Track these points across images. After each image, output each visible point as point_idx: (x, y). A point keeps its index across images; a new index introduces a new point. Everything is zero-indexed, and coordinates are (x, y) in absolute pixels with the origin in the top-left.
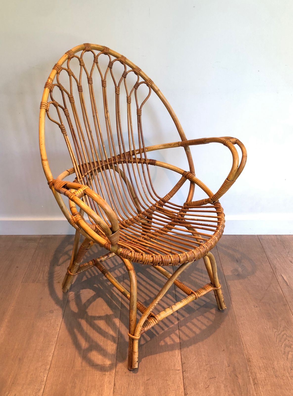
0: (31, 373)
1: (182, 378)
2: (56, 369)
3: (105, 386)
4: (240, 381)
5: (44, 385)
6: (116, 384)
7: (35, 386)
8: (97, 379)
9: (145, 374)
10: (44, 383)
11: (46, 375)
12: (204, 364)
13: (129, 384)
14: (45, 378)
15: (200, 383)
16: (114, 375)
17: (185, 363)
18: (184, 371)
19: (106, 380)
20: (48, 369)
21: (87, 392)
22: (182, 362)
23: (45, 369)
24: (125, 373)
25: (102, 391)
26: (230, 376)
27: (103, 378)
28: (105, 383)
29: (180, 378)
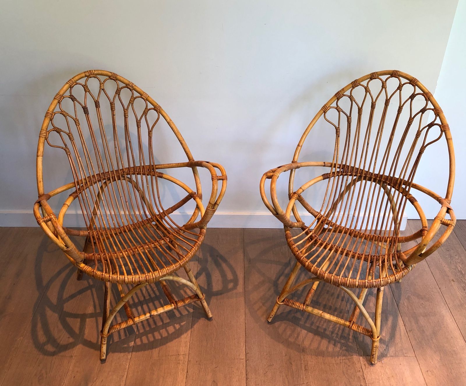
0: (115, 362)
1: (245, 365)
2: (136, 359)
3: (180, 373)
4: (294, 367)
5: (127, 372)
6: (188, 371)
7: (119, 373)
8: (173, 367)
9: (214, 363)
10: (127, 370)
11: (128, 364)
12: (265, 354)
13: (199, 371)
14: (127, 366)
15: (260, 370)
16: (187, 364)
17: (248, 353)
18: (247, 360)
19: (180, 368)
20: (130, 358)
21: (163, 377)
22: (246, 352)
23: (127, 359)
24: (197, 362)
25: (176, 377)
26: (286, 364)
27: (178, 366)
28: (179, 370)
29: (244, 366)
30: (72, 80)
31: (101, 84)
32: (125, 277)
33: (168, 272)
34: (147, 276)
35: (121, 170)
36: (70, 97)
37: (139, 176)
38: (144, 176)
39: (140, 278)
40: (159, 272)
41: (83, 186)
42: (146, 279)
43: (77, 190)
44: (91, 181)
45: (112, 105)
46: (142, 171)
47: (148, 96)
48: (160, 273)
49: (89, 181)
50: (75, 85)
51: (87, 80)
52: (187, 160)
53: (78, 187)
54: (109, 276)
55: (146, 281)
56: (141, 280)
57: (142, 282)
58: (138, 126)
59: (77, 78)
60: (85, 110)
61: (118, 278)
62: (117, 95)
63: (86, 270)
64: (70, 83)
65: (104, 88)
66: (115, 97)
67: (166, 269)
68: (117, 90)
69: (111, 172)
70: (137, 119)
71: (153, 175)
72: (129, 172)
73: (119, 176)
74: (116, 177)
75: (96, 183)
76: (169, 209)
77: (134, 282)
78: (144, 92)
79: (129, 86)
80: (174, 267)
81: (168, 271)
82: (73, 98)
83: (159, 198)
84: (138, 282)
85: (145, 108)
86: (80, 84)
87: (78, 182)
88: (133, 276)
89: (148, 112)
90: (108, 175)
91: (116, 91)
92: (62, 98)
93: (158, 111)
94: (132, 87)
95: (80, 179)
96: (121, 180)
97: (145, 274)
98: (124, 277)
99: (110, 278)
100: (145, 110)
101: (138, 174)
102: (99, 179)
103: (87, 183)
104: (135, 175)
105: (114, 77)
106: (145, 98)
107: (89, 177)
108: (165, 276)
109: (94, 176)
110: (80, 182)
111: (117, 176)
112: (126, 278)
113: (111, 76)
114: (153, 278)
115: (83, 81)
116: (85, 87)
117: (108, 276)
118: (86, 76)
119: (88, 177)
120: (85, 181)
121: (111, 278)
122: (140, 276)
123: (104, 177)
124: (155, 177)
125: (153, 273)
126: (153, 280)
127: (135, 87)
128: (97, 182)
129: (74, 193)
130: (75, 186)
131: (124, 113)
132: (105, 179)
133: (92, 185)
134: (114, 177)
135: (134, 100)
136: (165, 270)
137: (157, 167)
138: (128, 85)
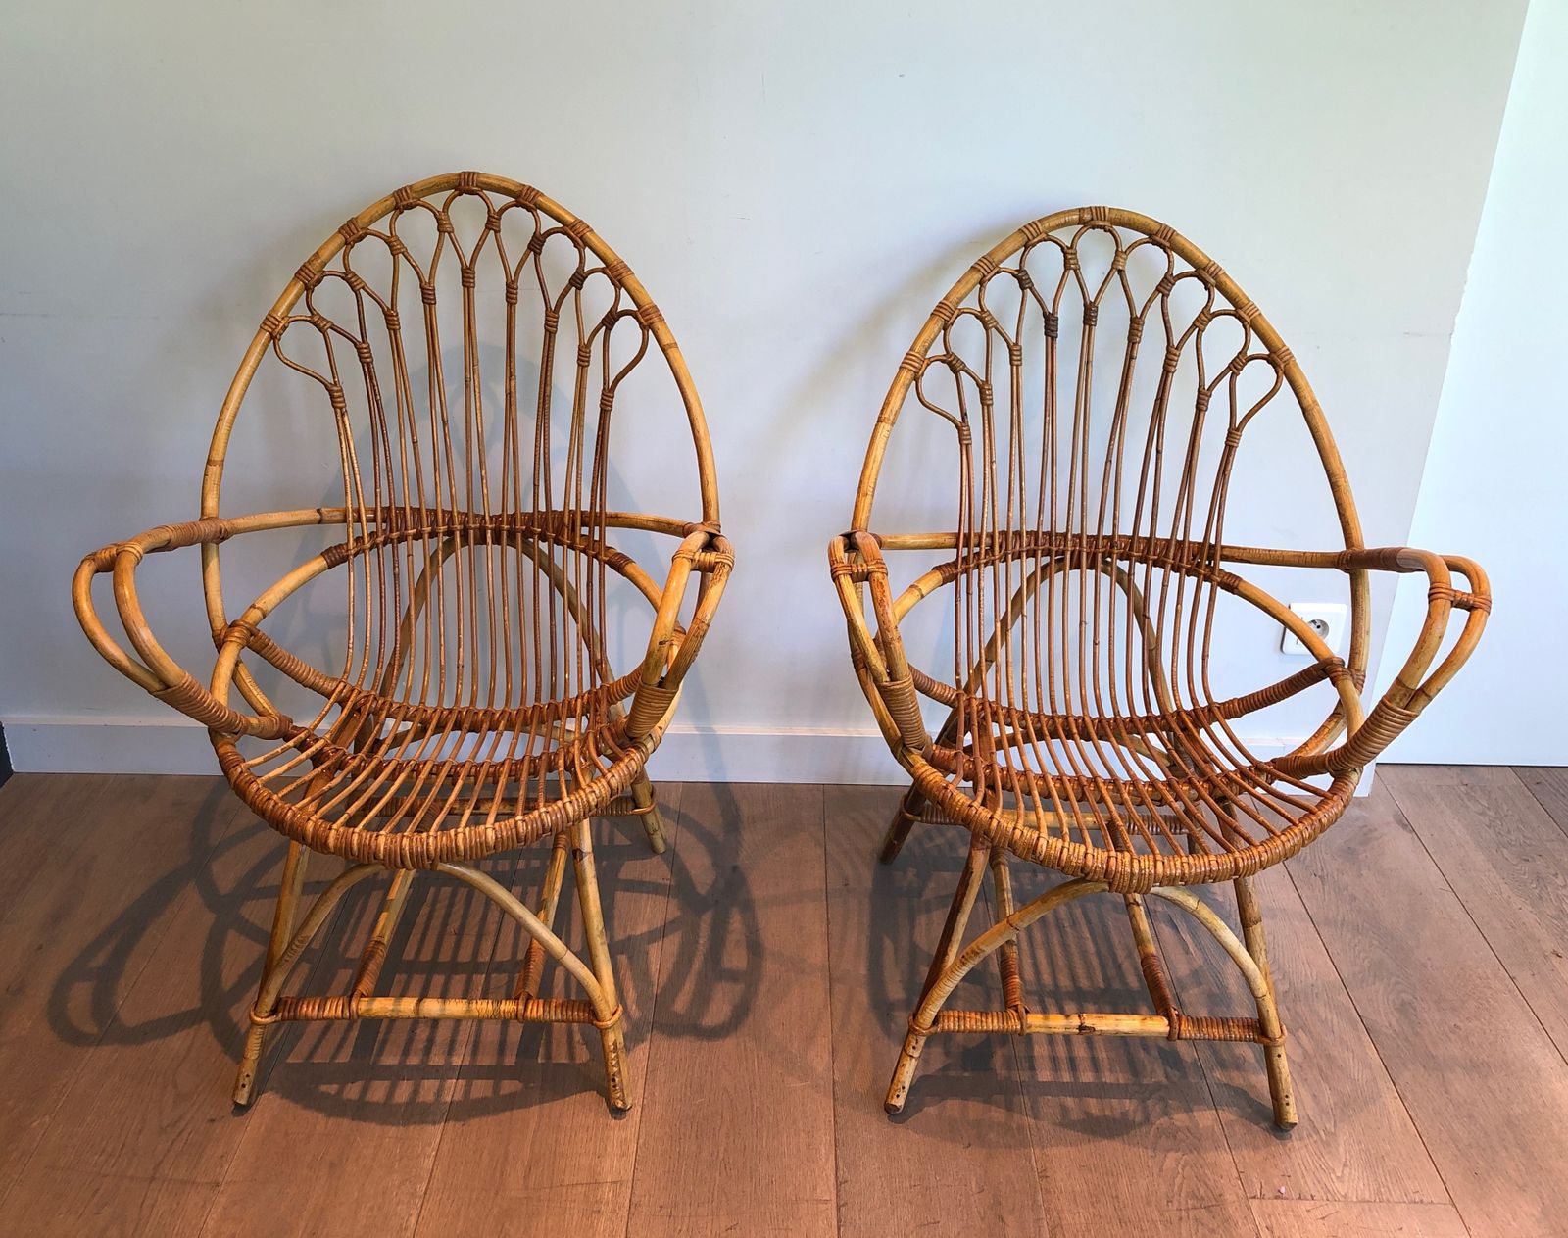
30: (1039, 225)
31: (1120, 254)
32: (1038, 839)
33: (1186, 872)
34: (1113, 860)
35: (1105, 537)
36: (1016, 273)
37: (1158, 573)
38: (1174, 577)
39: (1089, 856)
40: (1156, 861)
41: (978, 554)
42: (1108, 866)
43: (960, 559)
44: (1007, 549)
45: (1136, 324)
46: (1171, 554)
47: (1260, 314)
48: (1160, 864)
49: (1000, 546)
50: (1040, 241)
51: (1078, 235)
52: (1338, 546)
53: (965, 552)
54: (991, 818)
55: (1107, 873)
56: (1090, 863)
57: (1091, 875)
58: (1200, 407)
59: (1053, 222)
60: (1050, 322)
61: (1018, 833)
62: (1161, 295)
63: (924, 775)
64: (1030, 232)
65: (1124, 266)
66: (1150, 300)
67: (1184, 859)
68: (1163, 281)
69: (1074, 536)
70: (1202, 384)
71: (1207, 579)
72: (1131, 549)
73: (1095, 555)
74: (1084, 554)
75: (1020, 557)
76: (1232, 701)
77: (1063, 864)
78: (1249, 301)
79: (1204, 274)
80: (1214, 863)
81: (1190, 869)
82: (1023, 280)
83: (1205, 657)
84: (1077, 867)
85: (1240, 353)
86: (1056, 242)
87: (967, 538)
88: (1067, 844)
89: (1245, 364)
90: (1063, 543)
91: (1160, 285)
92: (995, 271)
93: (1282, 366)
94: (1216, 277)
95: (976, 529)
96: (1096, 572)
97: (1109, 851)
98: (1035, 836)
99: (990, 825)
100: (1237, 357)
101: (1155, 564)
102: (1032, 546)
103: (992, 546)
104: (1145, 565)
105: (1165, 239)
106: (1249, 320)
107: (1005, 534)
108: (1171, 881)
109: (1018, 534)
110: (974, 540)
111: (1088, 553)
112: (1042, 843)
113: (1157, 234)
114: (1132, 874)
115: (1065, 236)
116: (1069, 254)
117: (989, 816)
118: (1081, 221)
119: (1001, 533)
120: (989, 541)
121: (994, 824)
122: (1090, 851)
123: (1047, 546)
124: (1210, 584)
125: (1135, 856)
126: (1131, 881)
127: (1223, 279)
128: (1025, 554)
129: (948, 564)
130: (957, 546)
131: (1167, 357)
132: (1048, 553)
133: (1006, 560)
134: (1080, 552)
135: (1210, 320)
136: (1178, 863)
137: (1226, 552)
138: (1204, 269)
